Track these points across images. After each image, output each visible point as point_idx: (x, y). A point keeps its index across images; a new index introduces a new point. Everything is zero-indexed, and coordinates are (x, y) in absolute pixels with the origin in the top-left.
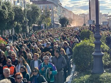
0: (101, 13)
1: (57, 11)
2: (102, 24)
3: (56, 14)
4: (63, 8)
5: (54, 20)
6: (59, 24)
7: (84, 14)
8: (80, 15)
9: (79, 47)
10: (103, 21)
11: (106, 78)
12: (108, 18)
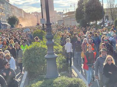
0: (56, 11)
1: (4, 9)
2: (57, 23)
3: (3, 13)
4: (11, 5)
5: (1, 20)
6: (7, 24)
7: (37, 12)
8: (32, 13)
9: (30, 50)
10: (58, 20)
11: (60, 83)
12: (64, 16)
